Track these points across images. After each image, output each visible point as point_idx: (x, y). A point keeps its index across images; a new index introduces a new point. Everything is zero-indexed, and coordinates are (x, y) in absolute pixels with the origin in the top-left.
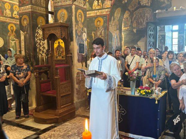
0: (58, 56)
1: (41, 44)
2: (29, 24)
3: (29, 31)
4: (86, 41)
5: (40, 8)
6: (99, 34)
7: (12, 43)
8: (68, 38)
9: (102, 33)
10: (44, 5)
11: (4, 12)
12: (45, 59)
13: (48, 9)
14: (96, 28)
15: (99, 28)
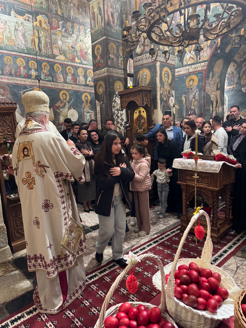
1: (119, 115)
2: (105, 92)
3: (105, 101)
4: (173, 108)
5: (117, 70)
6: (191, 97)
7: (87, 115)
8: (151, 105)
9: (196, 96)
10: (122, 66)
11: (78, 80)
12: (123, 133)
13: (127, 71)
14: (188, 89)
15: (192, 89)
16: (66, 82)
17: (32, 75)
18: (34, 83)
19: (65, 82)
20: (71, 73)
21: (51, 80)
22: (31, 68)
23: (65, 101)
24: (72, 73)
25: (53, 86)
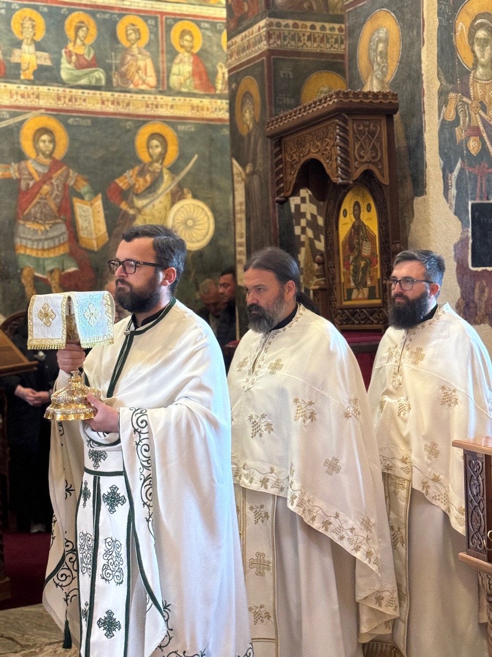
0: (353, 284)
8: (394, 178)
16: (169, 88)
17: (24, 66)
18: (29, 96)
19: (164, 88)
20: (189, 50)
21: (103, 82)
22: (20, 37)
23: (157, 165)
24: (196, 50)
25: (110, 108)
